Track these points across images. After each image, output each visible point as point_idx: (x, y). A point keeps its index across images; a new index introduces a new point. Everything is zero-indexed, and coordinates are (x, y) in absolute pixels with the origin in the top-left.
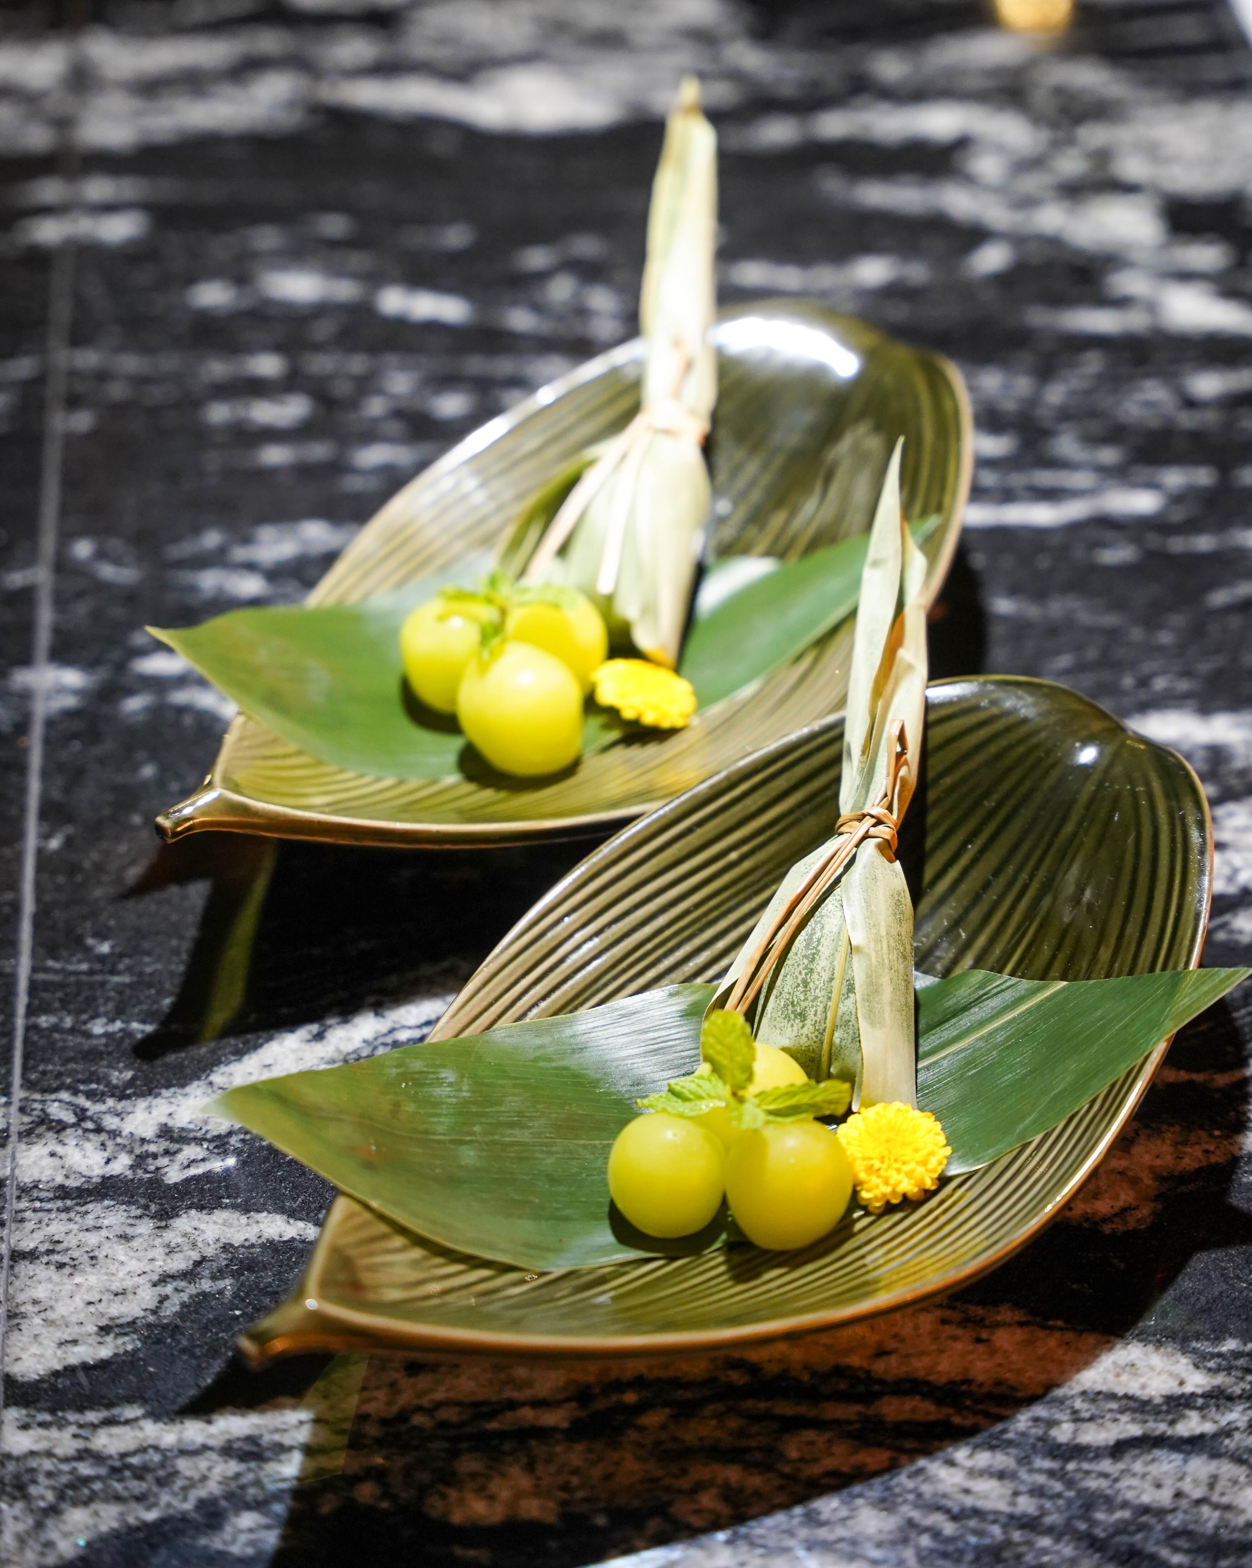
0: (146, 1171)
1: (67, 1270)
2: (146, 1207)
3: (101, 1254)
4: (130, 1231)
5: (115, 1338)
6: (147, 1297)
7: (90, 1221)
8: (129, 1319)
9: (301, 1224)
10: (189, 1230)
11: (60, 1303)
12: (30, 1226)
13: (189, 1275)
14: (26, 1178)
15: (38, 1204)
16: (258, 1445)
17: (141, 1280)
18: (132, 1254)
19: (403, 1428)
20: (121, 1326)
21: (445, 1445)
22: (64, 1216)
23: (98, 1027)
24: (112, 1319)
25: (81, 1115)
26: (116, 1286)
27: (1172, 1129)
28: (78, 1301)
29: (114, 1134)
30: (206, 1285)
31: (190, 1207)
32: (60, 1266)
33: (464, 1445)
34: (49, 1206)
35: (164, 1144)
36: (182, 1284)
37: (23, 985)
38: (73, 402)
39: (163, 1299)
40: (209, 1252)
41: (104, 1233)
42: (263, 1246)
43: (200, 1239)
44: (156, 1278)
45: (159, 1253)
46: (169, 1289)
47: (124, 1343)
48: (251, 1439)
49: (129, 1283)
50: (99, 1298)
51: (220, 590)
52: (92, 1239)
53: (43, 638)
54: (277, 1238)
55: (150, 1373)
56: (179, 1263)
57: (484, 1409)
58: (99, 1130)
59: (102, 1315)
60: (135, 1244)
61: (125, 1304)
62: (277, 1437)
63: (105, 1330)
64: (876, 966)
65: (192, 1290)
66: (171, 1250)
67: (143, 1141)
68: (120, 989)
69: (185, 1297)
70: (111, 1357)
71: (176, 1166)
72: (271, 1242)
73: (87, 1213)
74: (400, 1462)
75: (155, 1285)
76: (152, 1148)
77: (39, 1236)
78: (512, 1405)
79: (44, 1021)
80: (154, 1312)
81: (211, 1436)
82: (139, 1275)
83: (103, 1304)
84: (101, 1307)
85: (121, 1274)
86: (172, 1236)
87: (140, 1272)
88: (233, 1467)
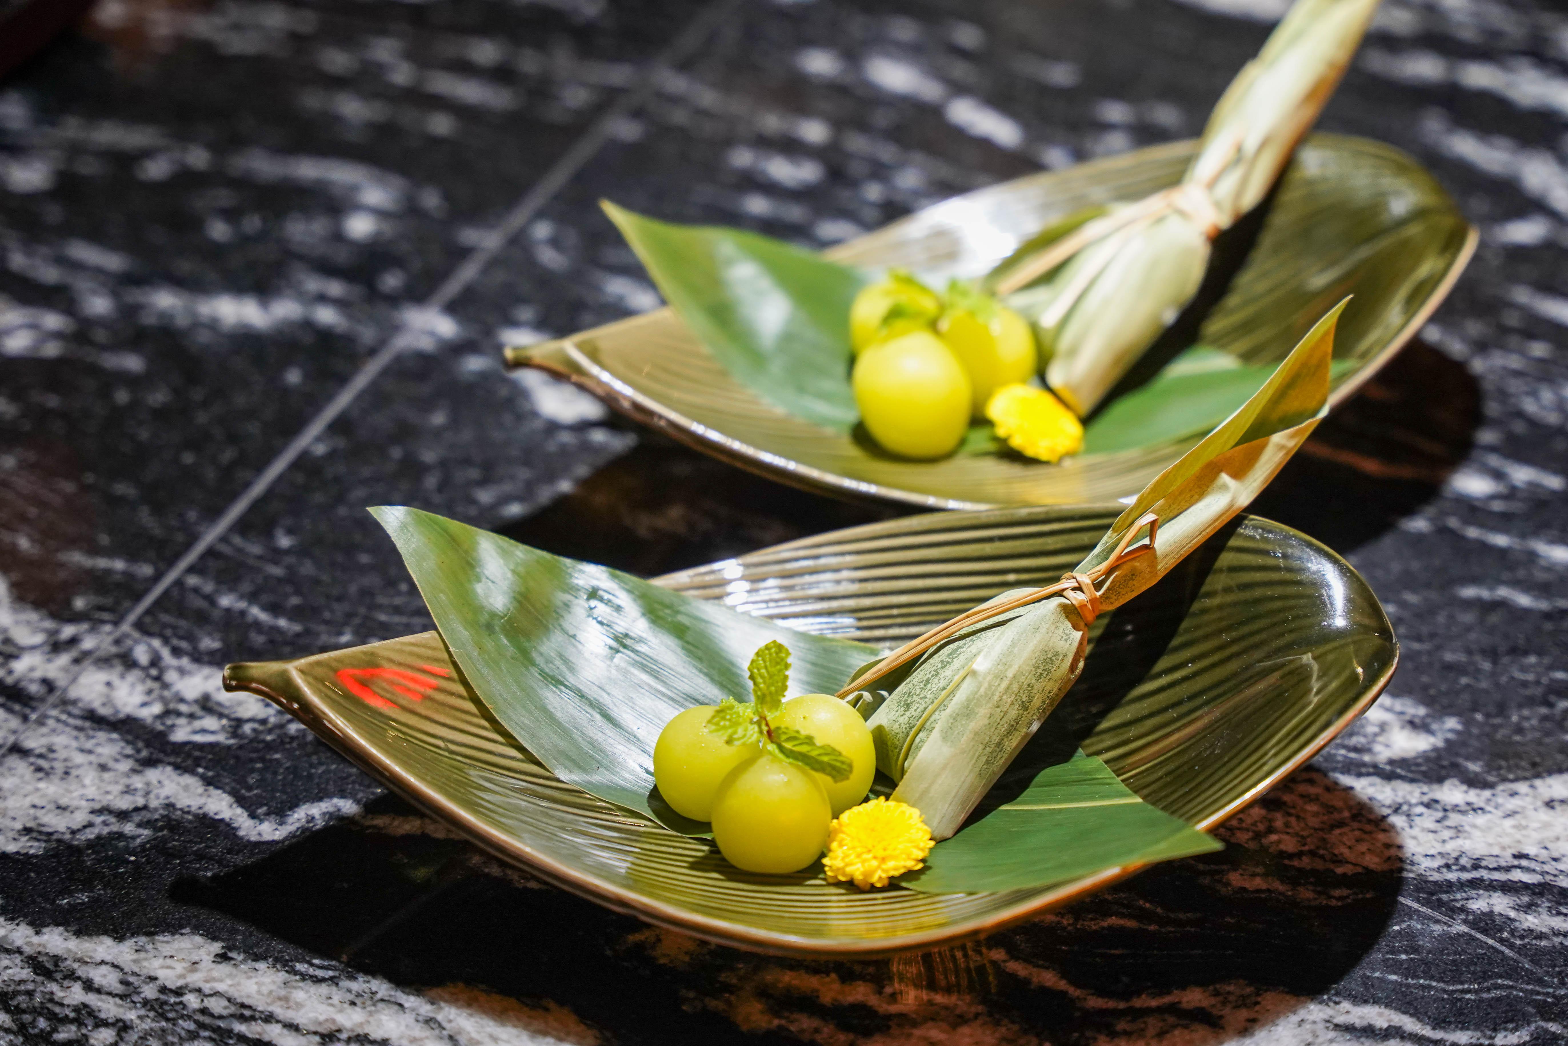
0: (163, 724)
1: (40, 775)
2: (138, 751)
3: (74, 772)
4: (111, 764)
5: (28, 841)
6: (79, 818)
7: (89, 745)
8: (50, 830)
9: (239, 811)
10: (155, 782)
11: (14, 798)
12: (44, 730)
13: (123, 815)
14: (73, 693)
15: (64, 717)
16: (56, 965)
17: (83, 803)
18: (97, 781)
19: (173, 1000)
20: (40, 833)
21: (192, 1026)
22: (75, 733)
23: (226, 601)
24: (40, 825)
25: (155, 661)
26: (63, 802)
27: (1010, 1026)
28: (28, 801)
29: (166, 686)
30: (129, 828)
31: (169, 764)
32: (39, 769)
33: (206, 1034)
34: (71, 721)
35: (196, 709)
36: (113, 820)
37: (200, 547)
38: (637, 114)
39: (90, 825)
40: (154, 803)
41: (92, 758)
42: (196, 816)
43: (155, 791)
44: (97, 806)
45: (116, 789)
46: (98, 820)
47: (31, 847)
48: (57, 959)
49: (75, 803)
50: (43, 804)
51: (621, 298)
52: (79, 758)
53: (452, 288)
54: (211, 814)
55: (29, 877)
56: (124, 803)
57: (247, 1013)
58: (158, 679)
59: (36, 818)
60: (107, 776)
61: (59, 817)
62: (76, 966)
63: (27, 831)
64: (981, 696)
65: (115, 828)
66: (128, 790)
67: (182, 700)
68: (268, 578)
69: (106, 831)
70: (13, 853)
71: (188, 729)
72: (205, 815)
73: (93, 737)
74: (147, 1025)
75: (92, 812)
76: (183, 708)
77: (44, 741)
78: (269, 1018)
79: (193, 581)
80: (73, 832)
81: (29, 944)
82: (88, 800)
83: (43, 811)
84: (39, 813)
85: (75, 794)
86: (137, 782)
87: (90, 797)
88: (26, 973)
